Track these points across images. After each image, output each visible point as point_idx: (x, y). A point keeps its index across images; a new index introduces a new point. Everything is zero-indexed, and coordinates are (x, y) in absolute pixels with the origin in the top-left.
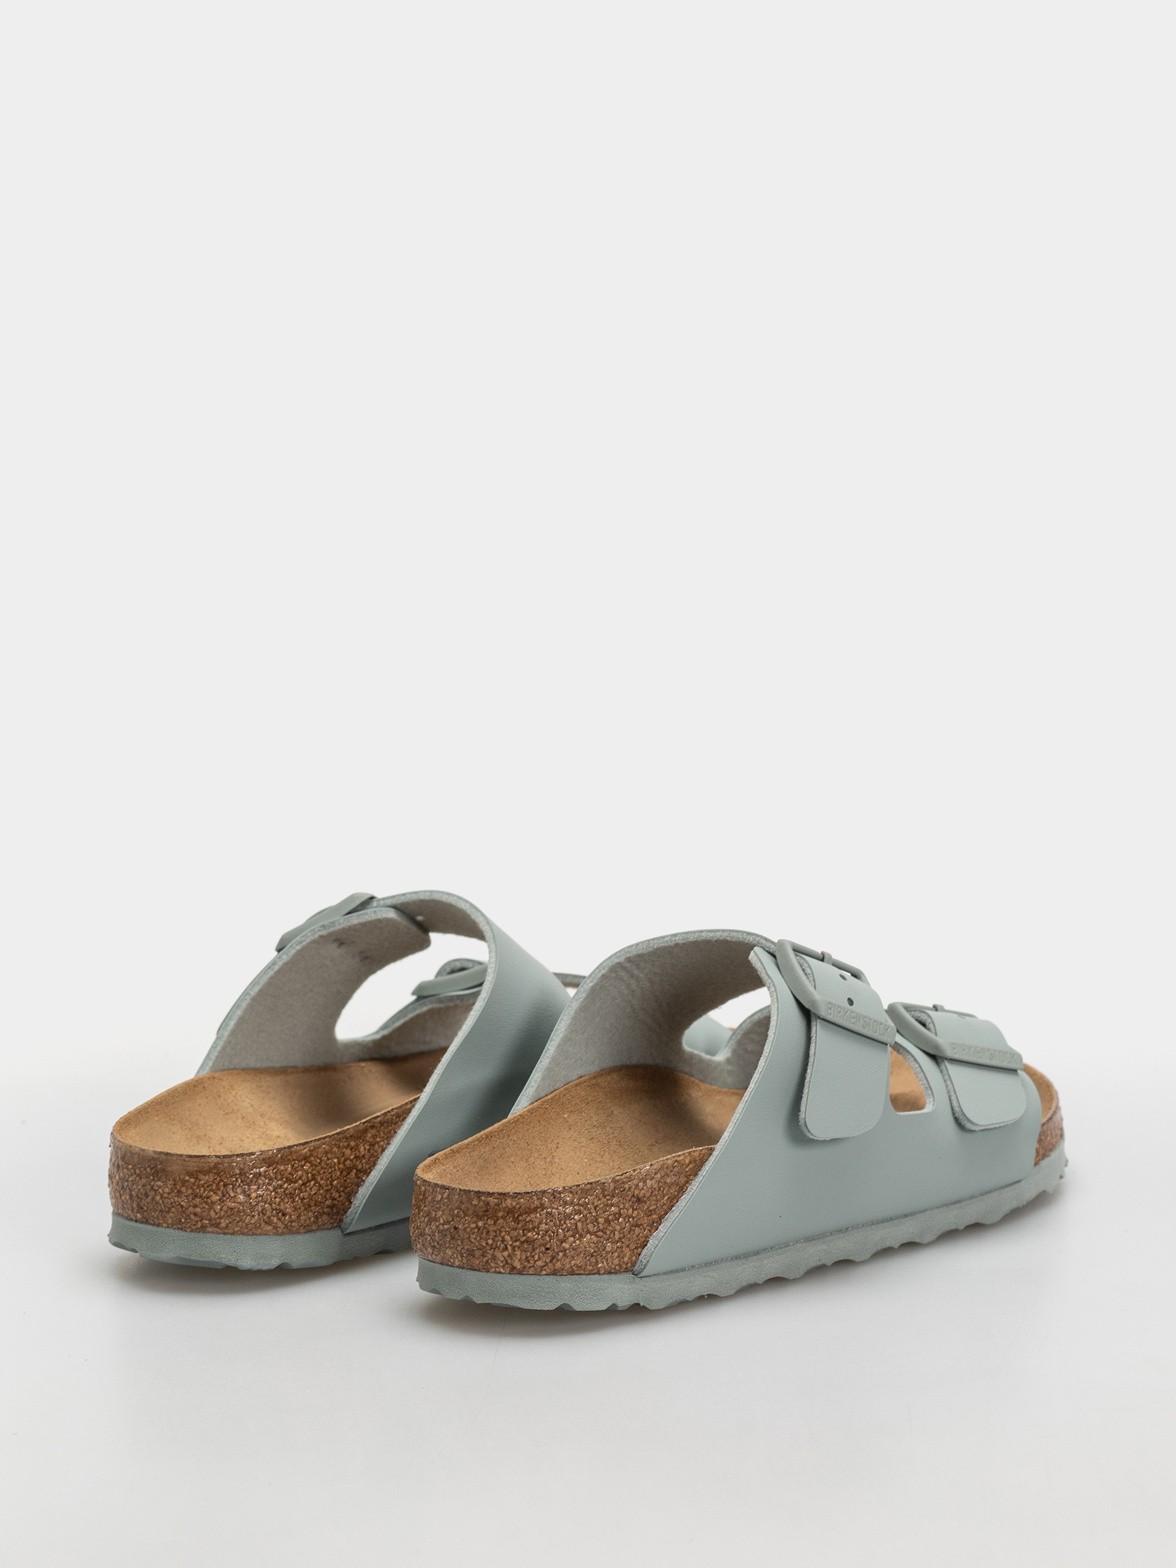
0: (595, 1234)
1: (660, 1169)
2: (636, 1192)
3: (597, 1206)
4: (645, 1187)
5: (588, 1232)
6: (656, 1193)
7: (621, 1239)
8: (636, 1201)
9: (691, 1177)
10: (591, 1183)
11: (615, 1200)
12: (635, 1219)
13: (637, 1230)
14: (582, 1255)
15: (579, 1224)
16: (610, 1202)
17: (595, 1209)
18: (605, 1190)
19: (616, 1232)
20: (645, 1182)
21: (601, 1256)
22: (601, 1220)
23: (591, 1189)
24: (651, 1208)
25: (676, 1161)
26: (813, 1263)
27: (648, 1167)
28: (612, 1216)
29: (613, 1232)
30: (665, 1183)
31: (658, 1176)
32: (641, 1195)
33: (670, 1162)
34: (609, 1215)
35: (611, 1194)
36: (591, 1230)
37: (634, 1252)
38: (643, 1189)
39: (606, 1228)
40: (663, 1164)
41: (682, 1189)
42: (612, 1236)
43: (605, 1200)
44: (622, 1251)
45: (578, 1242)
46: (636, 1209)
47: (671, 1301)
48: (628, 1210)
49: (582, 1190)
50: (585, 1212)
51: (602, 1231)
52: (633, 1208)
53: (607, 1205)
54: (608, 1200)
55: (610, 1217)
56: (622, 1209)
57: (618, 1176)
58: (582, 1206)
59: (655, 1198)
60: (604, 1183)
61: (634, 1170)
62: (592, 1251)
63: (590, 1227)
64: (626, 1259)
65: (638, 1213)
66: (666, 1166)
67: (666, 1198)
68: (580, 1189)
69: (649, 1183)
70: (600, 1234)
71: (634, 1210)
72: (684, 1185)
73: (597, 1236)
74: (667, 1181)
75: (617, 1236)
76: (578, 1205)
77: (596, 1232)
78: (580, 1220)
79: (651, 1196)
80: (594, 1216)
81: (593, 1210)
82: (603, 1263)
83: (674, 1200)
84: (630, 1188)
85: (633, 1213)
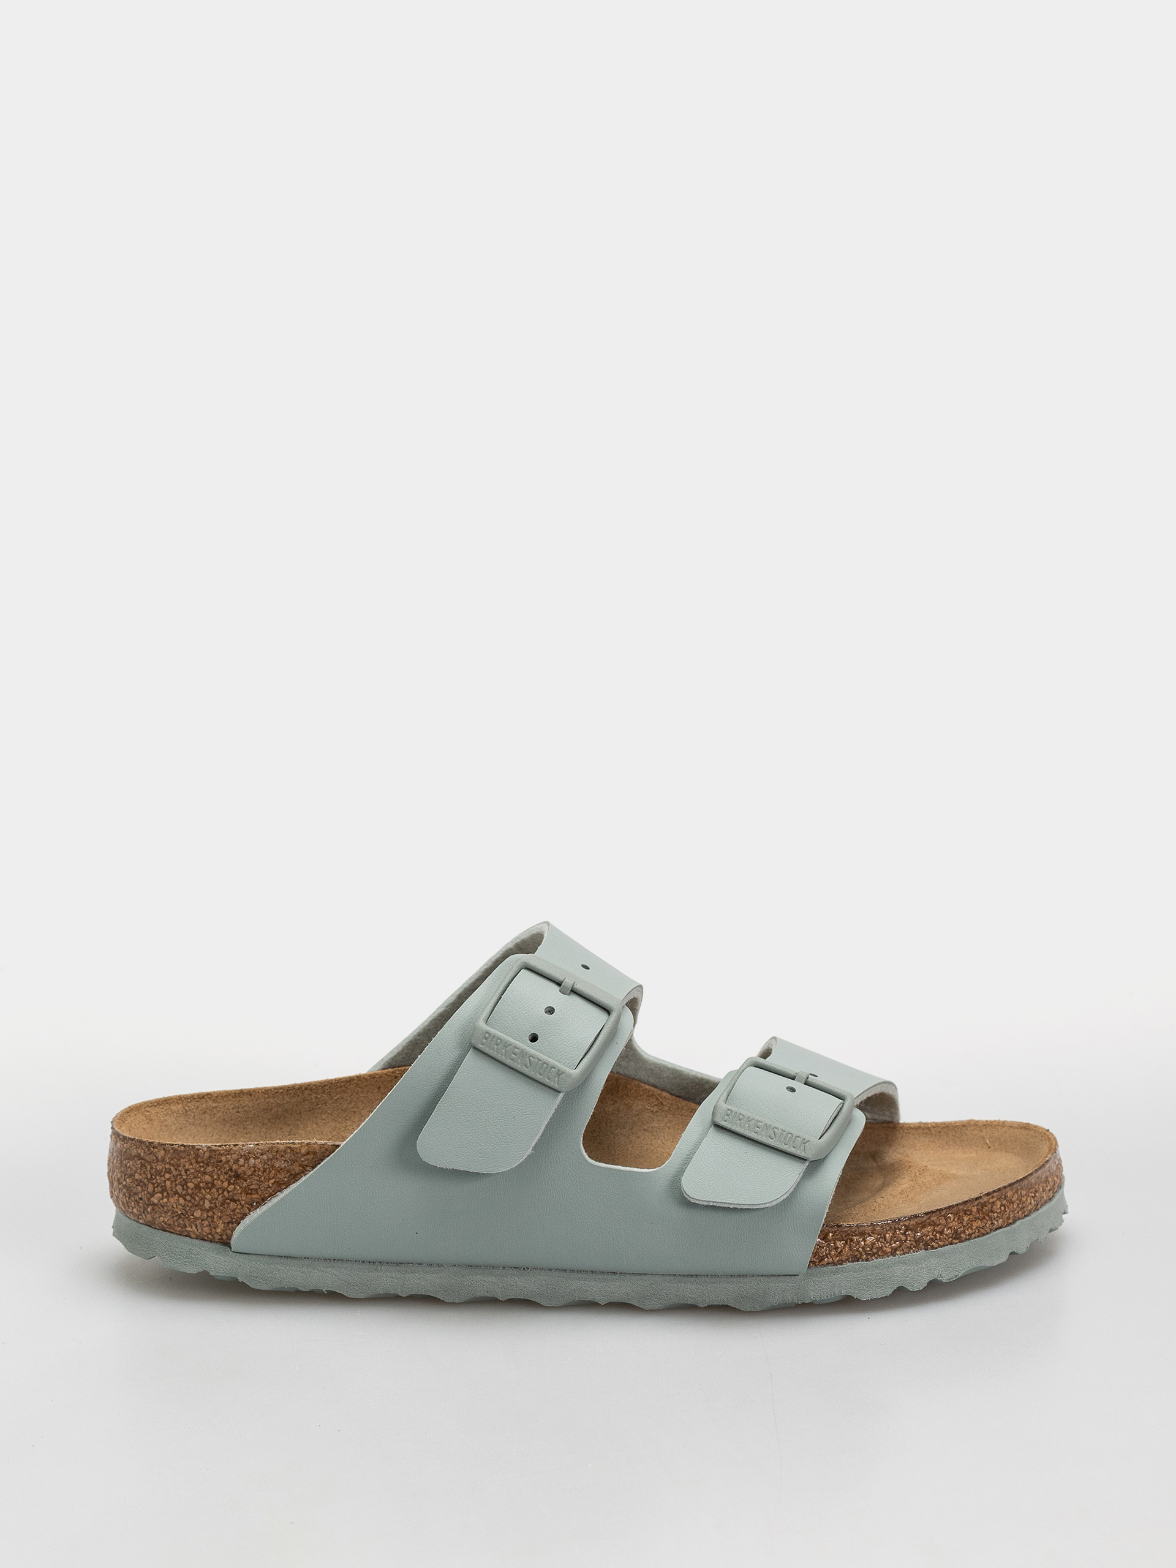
0: (184, 1197)
1: (268, 1151)
2: (234, 1167)
3: (188, 1170)
4: (246, 1165)
5: (176, 1193)
6: (260, 1173)
7: (213, 1209)
8: (234, 1176)
9: (308, 1169)
10: (184, 1146)
11: (210, 1169)
12: (231, 1194)
13: (233, 1205)
14: (169, 1214)
15: (168, 1183)
16: (202, 1169)
17: (186, 1173)
18: (199, 1157)
19: (206, 1201)
20: (247, 1159)
21: (189, 1220)
22: (190, 1185)
23: (184, 1151)
24: (252, 1187)
25: (290, 1147)
26: (481, 1293)
27: (251, 1146)
28: (204, 1184)
29: (203, 1199)
30: (273, 1166)
31: (265, 1157)
32: (240, 1171)
33: (282, 1147)
34: (200, 1182)
35: (206, 1161)
36: (180, 1191)
37: (228, 1226)
38: (243, 1166)
39: (196, 1194)
40: (272, 1147)
41: (295, 1177)
42: (201, 1203)
43: (198, 1166)
44: (213, 1221)
45: (165, 1200)
46: (233, 1184)
47: (278, 1286)
48: (223, 1182)
49: (175, 1150)
50: (175, 1173)
51: (191, 1196)
52: (229, 1182)
53: (199, 1172)
54: (200, 1167)
55: (201, 1185)
56: (215, 1179)
57: (215, 1146)
58: (173, 1166)
59: (256, 1178)
60: (198, 1150)
61: (235, 1145)
62: (180, 1213)
63: (179, 1189)
64: (219, 1230)
65: (235, 1188)
66: (275, 1150)
67: (272, 1181)
68: (172, 1148)
69: (252, 1161)
70: (188, 1198)
71: (230, 1184)
72: (298, 1174)
73: (185, 1200)
74: (275, 1165)
75: (207, 1205)
76: (170, 1164)
77: (184, 1195)
78: (169, 1179)
79: (252, 1175)
80: (184, 1180)
81: (183, 1173)
82: (192, 1227)
83: (281, 1186)
84: (228, 1162)
85: (228, 1187)
